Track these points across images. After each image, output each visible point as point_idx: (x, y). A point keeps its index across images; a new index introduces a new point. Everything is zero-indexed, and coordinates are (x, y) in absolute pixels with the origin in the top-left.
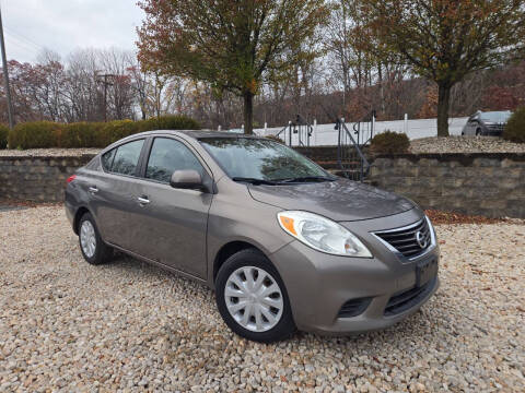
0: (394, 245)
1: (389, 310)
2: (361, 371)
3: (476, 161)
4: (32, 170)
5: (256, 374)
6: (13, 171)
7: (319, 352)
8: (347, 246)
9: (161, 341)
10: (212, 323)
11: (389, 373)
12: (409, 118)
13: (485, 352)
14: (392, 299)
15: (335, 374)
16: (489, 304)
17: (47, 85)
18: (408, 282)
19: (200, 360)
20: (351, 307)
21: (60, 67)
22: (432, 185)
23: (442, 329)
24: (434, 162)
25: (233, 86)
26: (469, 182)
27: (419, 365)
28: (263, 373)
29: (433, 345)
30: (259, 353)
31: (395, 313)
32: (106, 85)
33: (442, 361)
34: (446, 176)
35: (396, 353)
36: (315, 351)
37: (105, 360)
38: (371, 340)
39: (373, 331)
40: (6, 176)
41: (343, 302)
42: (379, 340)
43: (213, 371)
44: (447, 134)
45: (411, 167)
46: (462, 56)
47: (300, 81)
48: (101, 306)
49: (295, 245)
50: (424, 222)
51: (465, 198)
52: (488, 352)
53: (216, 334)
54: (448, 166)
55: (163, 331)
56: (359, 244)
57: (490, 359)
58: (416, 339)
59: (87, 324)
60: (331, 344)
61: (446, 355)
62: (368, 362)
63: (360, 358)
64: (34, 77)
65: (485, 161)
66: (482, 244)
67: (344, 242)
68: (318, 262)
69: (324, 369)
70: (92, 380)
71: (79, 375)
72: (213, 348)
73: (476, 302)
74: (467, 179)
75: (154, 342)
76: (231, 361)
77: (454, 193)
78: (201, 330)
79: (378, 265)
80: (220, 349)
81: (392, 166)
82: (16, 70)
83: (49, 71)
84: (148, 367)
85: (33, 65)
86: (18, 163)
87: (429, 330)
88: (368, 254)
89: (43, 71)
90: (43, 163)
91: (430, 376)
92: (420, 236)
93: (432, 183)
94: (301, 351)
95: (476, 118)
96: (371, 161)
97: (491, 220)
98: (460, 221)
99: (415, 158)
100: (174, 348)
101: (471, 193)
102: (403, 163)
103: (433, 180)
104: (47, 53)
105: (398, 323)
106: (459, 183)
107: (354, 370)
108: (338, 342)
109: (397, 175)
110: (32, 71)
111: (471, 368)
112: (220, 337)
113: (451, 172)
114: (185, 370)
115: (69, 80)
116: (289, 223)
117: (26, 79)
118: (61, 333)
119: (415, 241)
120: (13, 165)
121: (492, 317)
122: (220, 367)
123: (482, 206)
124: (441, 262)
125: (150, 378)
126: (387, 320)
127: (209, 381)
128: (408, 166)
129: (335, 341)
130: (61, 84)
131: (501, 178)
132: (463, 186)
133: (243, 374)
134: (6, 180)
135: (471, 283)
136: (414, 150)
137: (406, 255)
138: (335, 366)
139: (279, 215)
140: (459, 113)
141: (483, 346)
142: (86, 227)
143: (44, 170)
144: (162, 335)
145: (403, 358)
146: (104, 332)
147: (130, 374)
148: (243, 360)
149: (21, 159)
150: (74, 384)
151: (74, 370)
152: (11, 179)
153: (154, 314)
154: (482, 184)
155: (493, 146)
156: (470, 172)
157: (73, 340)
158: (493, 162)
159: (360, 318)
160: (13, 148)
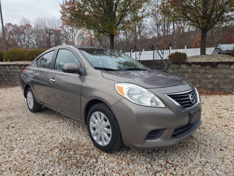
0: (177, 101)
1: (174, 136)
2: (159, 169)
3: (219, 66)
4: (14, 71)
5: (103, 169)
6: (5, 71)
7: (137, 158)
8: (151, 102)
9: (57, 150)
10: (84, 142)
11: (175, 170)
12: (187, 48)
13: (226, 159)
14: (176, 130)
15: (145, 170)
16: (227, 134)
17: (25, 34)
18: (185, 121)
19: (75, 161)
20: (153, 134)
21: (30, 26)
22: (198, 77)
23: (203, 146)
24: (199, 66)
25: (105, 31)
26: (215, 76)
27: (191, 165)
28: (107, 169)
29: (199, 155)
30: (106, 157)
31: (177, 138)
32: (50, 34)
33: (203, 163)
34: (204, 73)
35: (179, 159)
36: (135, 157)
37: (25, 160)
38: (166, 152)
39: (167, 147)
40: (2, 73)
41: (148, 131)
42: (170, 151)
43: (81, 167)
44: (205, 54)
45: (188, 69)
46: (213, 16)
47: (137, 31)
48: (31, 132)
49: (124, 101)
50: (194, 90)
51: (213, 83)
52: (228, 159)
53: (85, 147)
54: (205, 68)
55: (59, 145)
56: (158, 100)
57: (230, 163)
58: (189, 151)
59: (21, 141)
60: (144, 153)
61: (205, 160)
62: (163, 163)
63: (159, 161)
64: (18, 31)
65: (223, 66)
66: (222, 105)
67: (150, 99)
68: (135, 109)
69: (139, 167)
70: (16, 171)
71: (10, 169)
72: (83, 155)
73: (220, 132)
74: (215, 74)
75: (53, 151)
76: (91, 162)
77: (208, 81)
78: (78, 145)
79: (168, 112)
80: (86, 155)
81: (178, 68)
82: (11, 27)
83: (25, 28)
84: (47, 164)
85: (18, 25)
86: (7, 67)
87: (196, 147)
88: (163, 106)
89: (23, 28)
90: (19, 67)
91: (197, 172)
92: (192, 97)
93: (198, 76)
94: (128, 157)
95: (218, 47)
96: (169, 66)
97: (226, 94)
98: (211, 94)
99: (189, 64)
100: (62, 155)
101: (216, 81)
102: (184, 66)
103: (198, 74)
104: (24, 20)
105: (180, 143)
106: (210, 76)
107: (156, 168)
108: (148, 153)
109: (181, 72)
110: (18, 28)
111: (219, 168)
112: (87, 149)
113: (207, 71)
114: (65, 166)
115: (34, 32)
116: (121, 89)
117: (15, 32)
118: (7, 146)
119: (189, 100)
120: (5, 68)
121: (229, 140)
122: (84, 165)
123: (221, 87)
124: (202, 112)
125: (46, 170)
126: (173, 141)
127: (77, 173)
128: (186, 68)
129: (146, 152)
130: (31, 34)
131: (231, 74)
132: (212, 77)
133: (96, 169)
134: (2, 75)
135: (217, 123)
136: (190, 61)
137: (184, 107)
138: (145, 165)
139: (116, 85)
140: (210, 46)
141: (225, 156)
142: (29, 95)
143: (19, 71)
144: (58, 147)
145: (182, 161)
146: (29, 145)
147: (36, 168)
148: (97, 161)
149: (9, 65)
150: (6, 173)
151: (8, 165)
152: (4, 75)
153: (56, 137)
154: (222, 77)
155: (227, 59)
156: (216, 71)
157: (12, 149)
158: (227, 66)
159: (158, 140)
160: (6, 61)
